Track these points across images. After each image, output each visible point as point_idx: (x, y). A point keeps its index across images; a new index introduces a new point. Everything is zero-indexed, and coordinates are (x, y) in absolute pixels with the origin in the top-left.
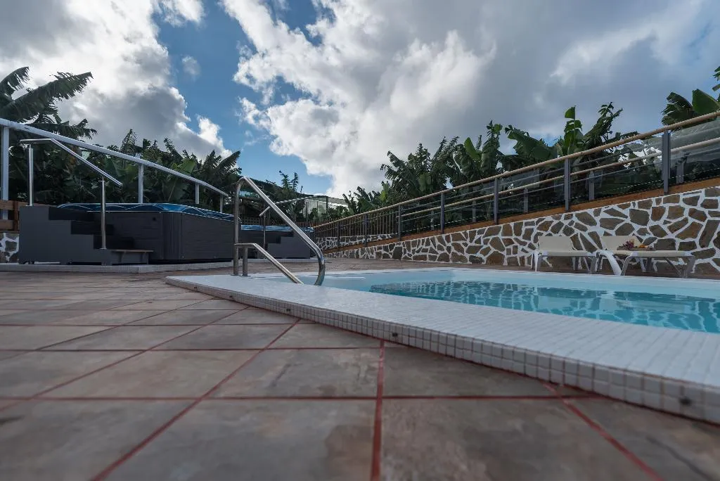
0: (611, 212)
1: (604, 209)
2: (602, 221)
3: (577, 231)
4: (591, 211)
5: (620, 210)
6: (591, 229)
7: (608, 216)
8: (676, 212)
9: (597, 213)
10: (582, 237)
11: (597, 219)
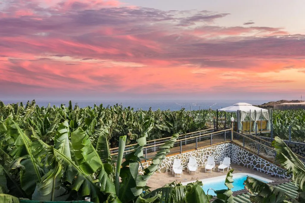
0: (172, 158)
1: (171, 157)
2: (171, 160)
3: (166, 163)
4: (169, 157)
5: (174, 157)
6: (169, 162)
7: (172, 159)
8: (182, 157)
9: (170, 158)
10: (167, 164)
11: (170, 159)
